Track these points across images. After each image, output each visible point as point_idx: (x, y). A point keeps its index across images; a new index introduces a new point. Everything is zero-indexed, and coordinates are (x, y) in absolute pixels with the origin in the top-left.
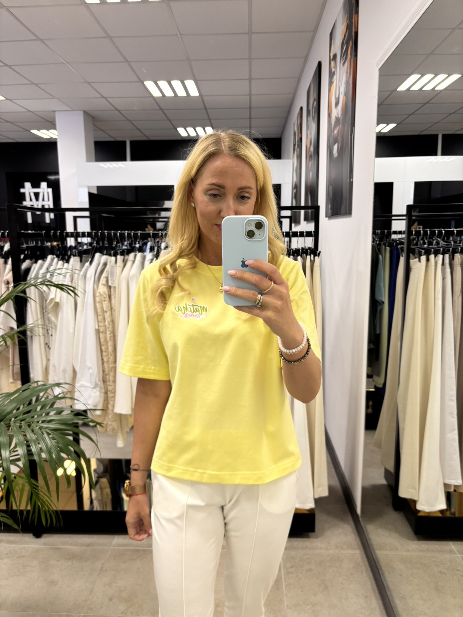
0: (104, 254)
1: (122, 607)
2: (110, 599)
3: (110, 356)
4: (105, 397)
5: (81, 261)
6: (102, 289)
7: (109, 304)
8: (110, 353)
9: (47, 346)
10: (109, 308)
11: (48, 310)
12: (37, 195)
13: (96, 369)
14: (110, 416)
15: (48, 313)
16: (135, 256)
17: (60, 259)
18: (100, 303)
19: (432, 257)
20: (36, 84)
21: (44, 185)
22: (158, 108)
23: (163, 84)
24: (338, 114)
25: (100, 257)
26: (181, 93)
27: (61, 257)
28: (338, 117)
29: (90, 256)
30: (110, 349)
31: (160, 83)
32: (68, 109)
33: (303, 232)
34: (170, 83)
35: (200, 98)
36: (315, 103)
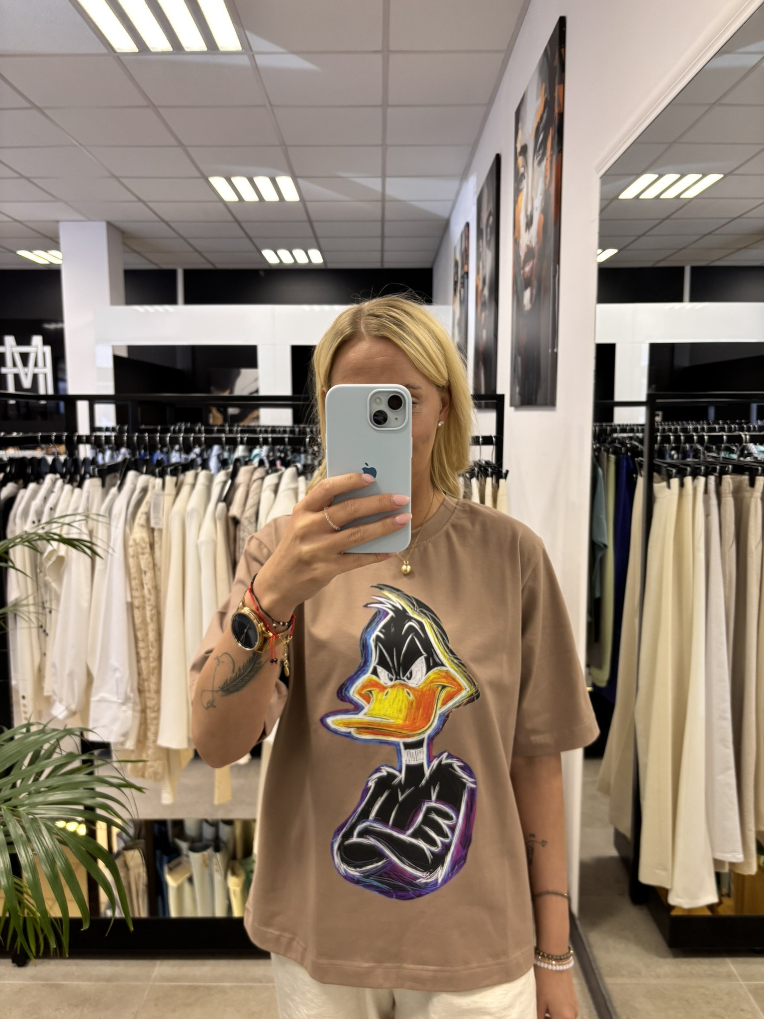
0: (142, 473)
3: (151, 648)
4: (141, 718)
5: (103, 485)
6: (139, 534)
7: (150, 559)
8: (152, 643)
9: (42, 630)
10: (151, 565)
11: (45, 569)
12: (25, 357)
13: (127, 672)
14: (150, 752)
15: (45, 575)
16: (196, 476)
17: (66, 481)
18: (135, 558)
19: (688, 480)
20: (28, 179)
21: (37, 340)
22: (230, 218)
23: (241, 182)
24: (531, 242)
25: (137, 477)
26: (270, 195)
27: (68, 477)
28: (530, 246)
29: (118, 475)
30: (152, 636)
31: (236, 180)
32: (81, 217)
33: (478, 438)
34: (251, 181)
35: (301, 205)
36: (491, 219)
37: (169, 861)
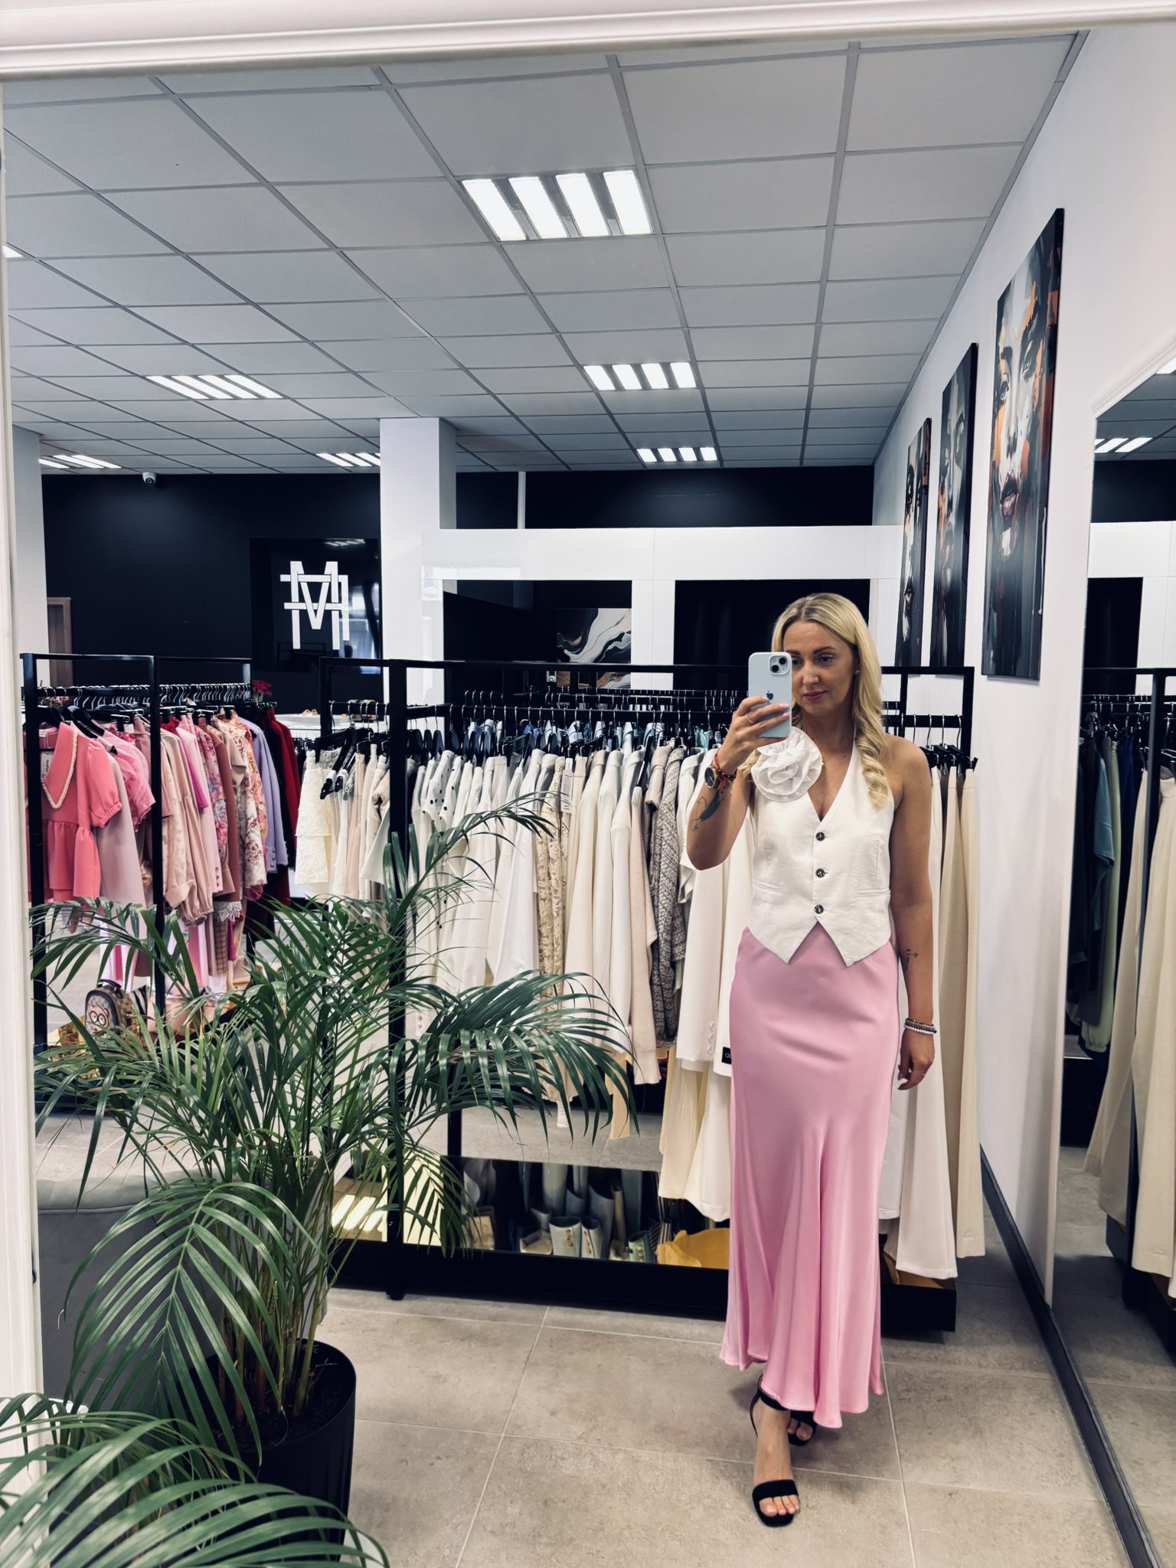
1: (578, 1429)
2: (553, 1414)
3: (555, 946)
5: (508, 765)
8: (557, 942)
10: (559, 856)
12: (315, 589)
16: (607, 755)
17: (464, 758)
18: (544, 846)
20: (355, 373)
21: (332, 567)
22: (602, 410)
23: (623, 370)
24: (1013, 471)
25: (541, 756)
26: (658, 383)
27: (467, 754)
28: (1012, 476)
29: (519, 753)
30: (558, 932)
31: (617, 368)
32: (409, 414)
33: (941, 717)
34: (637, 368)
35: (698, 391)
36: (962, 427)
37: (524, 1236)
